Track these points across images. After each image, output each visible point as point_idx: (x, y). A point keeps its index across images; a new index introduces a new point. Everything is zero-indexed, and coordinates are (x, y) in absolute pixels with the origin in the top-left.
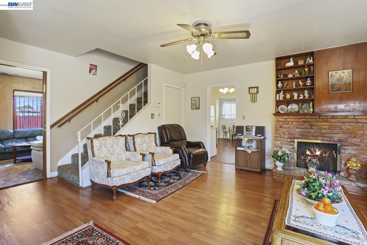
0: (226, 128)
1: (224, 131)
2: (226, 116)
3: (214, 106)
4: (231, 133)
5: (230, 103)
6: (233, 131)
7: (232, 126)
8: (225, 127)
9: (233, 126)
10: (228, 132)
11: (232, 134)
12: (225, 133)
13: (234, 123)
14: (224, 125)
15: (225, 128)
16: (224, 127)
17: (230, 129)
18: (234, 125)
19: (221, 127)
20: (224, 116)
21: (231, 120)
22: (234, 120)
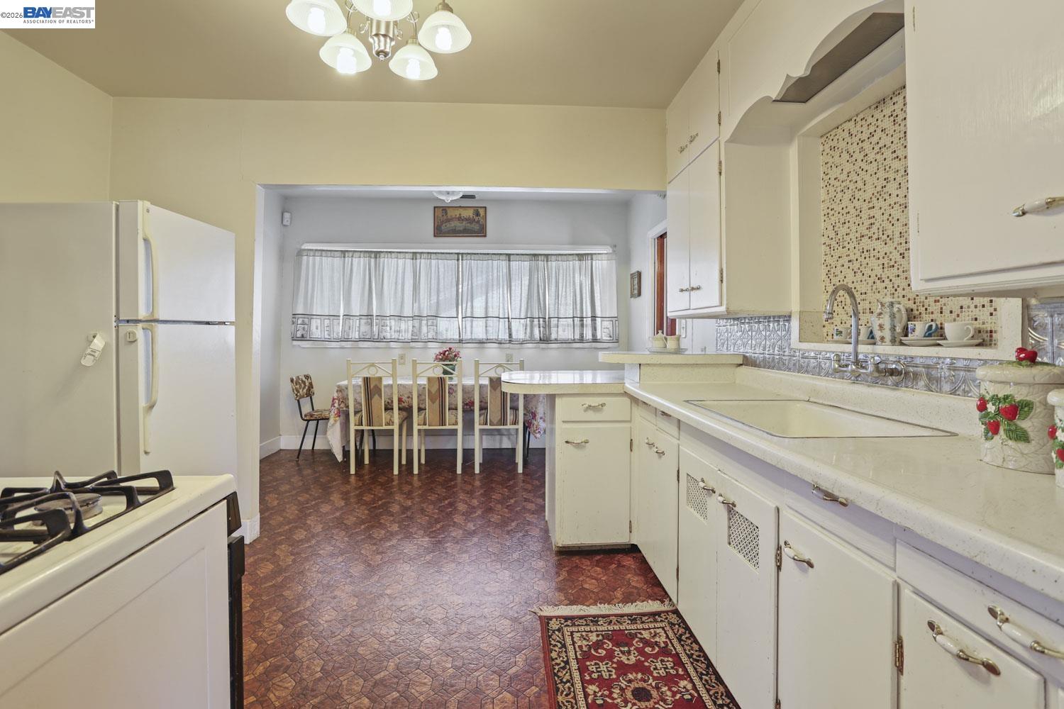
0: (315, 389)
1: (306, 409)
2: (315, 323)
3: (234, 234)
4: (353, 428)
5: (344, 252)
6: (364, 413)
7: (360, 382)
8: (311, 386)
9: (367, 381)
10: (331, 421)
11: (357, 431)
12: (312, 424)
13: (373, 365)
14: (307, 377)
15: (309, 394)
16: (304, 388)
17: (344, 400)
18: (371, 373)
19: (286, 389)
20: (303, 323)
21: (348, 345)
22: (362, 344)
